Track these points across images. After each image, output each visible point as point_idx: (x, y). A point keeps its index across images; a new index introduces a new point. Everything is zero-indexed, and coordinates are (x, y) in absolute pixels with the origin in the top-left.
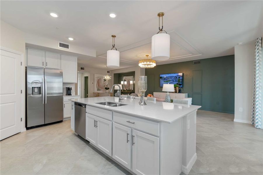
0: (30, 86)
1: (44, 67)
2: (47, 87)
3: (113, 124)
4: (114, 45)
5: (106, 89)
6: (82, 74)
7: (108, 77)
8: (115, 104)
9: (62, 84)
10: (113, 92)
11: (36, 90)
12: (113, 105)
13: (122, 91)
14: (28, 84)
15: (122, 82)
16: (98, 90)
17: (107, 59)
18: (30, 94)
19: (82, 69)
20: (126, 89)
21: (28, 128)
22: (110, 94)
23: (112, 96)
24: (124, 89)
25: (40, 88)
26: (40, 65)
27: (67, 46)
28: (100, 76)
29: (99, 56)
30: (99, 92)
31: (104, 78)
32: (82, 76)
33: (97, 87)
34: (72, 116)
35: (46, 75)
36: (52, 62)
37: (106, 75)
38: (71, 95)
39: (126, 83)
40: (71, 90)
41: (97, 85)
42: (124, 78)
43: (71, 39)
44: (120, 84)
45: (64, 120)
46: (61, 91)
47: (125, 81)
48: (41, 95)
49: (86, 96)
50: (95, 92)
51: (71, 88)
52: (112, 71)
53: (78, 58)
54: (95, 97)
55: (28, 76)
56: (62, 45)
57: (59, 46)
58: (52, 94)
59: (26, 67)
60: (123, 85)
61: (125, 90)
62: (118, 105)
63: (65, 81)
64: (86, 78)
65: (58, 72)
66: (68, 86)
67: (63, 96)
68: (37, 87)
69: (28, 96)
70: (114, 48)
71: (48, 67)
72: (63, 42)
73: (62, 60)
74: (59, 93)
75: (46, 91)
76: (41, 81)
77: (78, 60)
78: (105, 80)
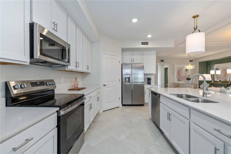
0: (124, 77)
1: (132, 62)
2: (133, 78)
3: (191, 124)
4: (196, 27)
5: (188, 79)
6: (162, 66)
7: (190, 66)
8: (196, 99)
9: (143, 75)
10: (198, 83)
11: (127, 80)
12: (192, 99)
13: (213, 82)
14: (123, 75)
15: (212, 72)
16: (178, 80)
17: (186, 47)
18: (124, 82)
19: (162, 61)
20: (218, 80)
21: (123, 105)
22: (193, 86)
23: (196, 87)
24: (216, 80)
25: (129, 78)
26: (130, 62)
27: (146, 43)
28: (180, 66)
29: (178, 45)
30: (179, 82)
31: (186, 67)
32: (162, 68)
33: (177, 77)
34: (149, 102)
35: (133, 69)
36: (137, 58)
37: (187, 64)
38: (151, 84)
39: (218, 72)
40: (151, 80)
41: (177, 75)
42: (216, 66)
43: (149, 36)
44: (209, 73)
45: (145, 104)
46: (143, 81)
47: (217, 69)
48: (130, 83)
49: (166, 86)
50: (175, 82)
51: (151, 79)
52: (195, 59)
53: (156, 51)
54: (175, 87)
55: (123, 70)
56: (143, 43)
57: (141, 44)
58: (136, 82)
59: (122, 64)
60: (214, 75)
61: (217, 82)
62: (200, 100)
63: (146, 72)
64: (166, 69)
65: (141, 65)
66: (148, 77)
67: (145, 85)
68: (128, 78)
69: (123, 83)
70: (197, 30)
71: (134, 62)
72: (144, 41)
73: (143, 56)
74: (141, 82)
75: (133, 80)
76: (130, 73)
77: (156, 53)
78: (187, 70)
